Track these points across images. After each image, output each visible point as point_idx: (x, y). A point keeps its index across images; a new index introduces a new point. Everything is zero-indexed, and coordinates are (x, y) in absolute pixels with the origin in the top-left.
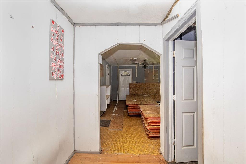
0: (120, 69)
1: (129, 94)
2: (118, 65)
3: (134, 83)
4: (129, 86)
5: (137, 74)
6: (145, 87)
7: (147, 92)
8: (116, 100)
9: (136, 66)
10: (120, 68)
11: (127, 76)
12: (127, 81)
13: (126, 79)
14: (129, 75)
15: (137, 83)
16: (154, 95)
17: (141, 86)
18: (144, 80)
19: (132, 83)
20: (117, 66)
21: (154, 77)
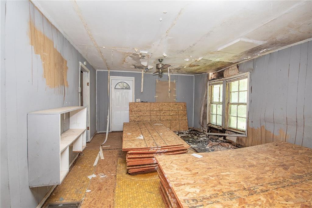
0: (112, 77)
1: (128, 122)
2: (108, 69)
3: (138, 102)
4: (129, 108)
5: (142, 87)
6: (156, 110)
7: (159, 117)
8: (105, 132)
9: (141, 73)
10: (113, 74)
11: (125, 90)
12: (124, 97)
13: (124, 94)
14: (128, 88)
15: (143, 102)
16: (169, 121)
17: (148, 108)
18: (155, 97)
19: (134, 102)
20: (108, 72)
21: (169, 94)
